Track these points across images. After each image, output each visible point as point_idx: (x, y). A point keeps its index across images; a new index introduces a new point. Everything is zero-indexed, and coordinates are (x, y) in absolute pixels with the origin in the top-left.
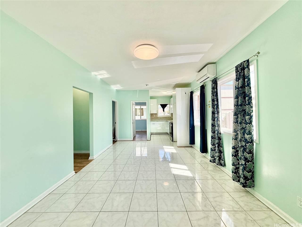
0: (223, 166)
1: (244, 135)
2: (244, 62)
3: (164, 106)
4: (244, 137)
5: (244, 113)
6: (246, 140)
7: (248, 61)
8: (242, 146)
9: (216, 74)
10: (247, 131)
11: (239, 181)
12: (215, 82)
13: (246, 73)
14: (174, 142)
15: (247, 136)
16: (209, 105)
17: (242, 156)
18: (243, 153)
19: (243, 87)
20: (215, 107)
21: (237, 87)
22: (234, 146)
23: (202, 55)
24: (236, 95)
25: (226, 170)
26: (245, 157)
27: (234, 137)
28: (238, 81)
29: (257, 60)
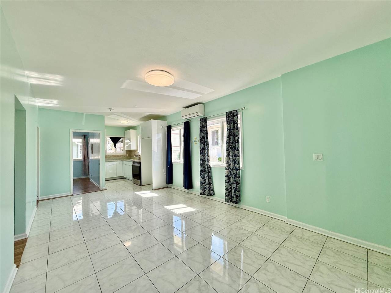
0: (212, 195)
1: (234, 165)
2: (234, 111)
3: (115, 140)
4: (235, 167)
5: (234, 149)
6: (236, 168)
7: (237, 111)
8: (234, 174)
9: (204, 114)
10: (237, 162)
11: (231, 201)
12: (204, 121)
13: (235, 119)
14: (143, 185)
15: (237, 166)
16: (194, 141)
17: (234, 181)
18: (235, 179)
19: (234, 129)
20: (206, 144)
21: (228, 128)
22: (227, 175)
23: (200, 95)
24: (228, 135)
25: (216, 198)
26: (236, 182)
27: (226, 168)
28: (230, 124)
29: (242, 112)
